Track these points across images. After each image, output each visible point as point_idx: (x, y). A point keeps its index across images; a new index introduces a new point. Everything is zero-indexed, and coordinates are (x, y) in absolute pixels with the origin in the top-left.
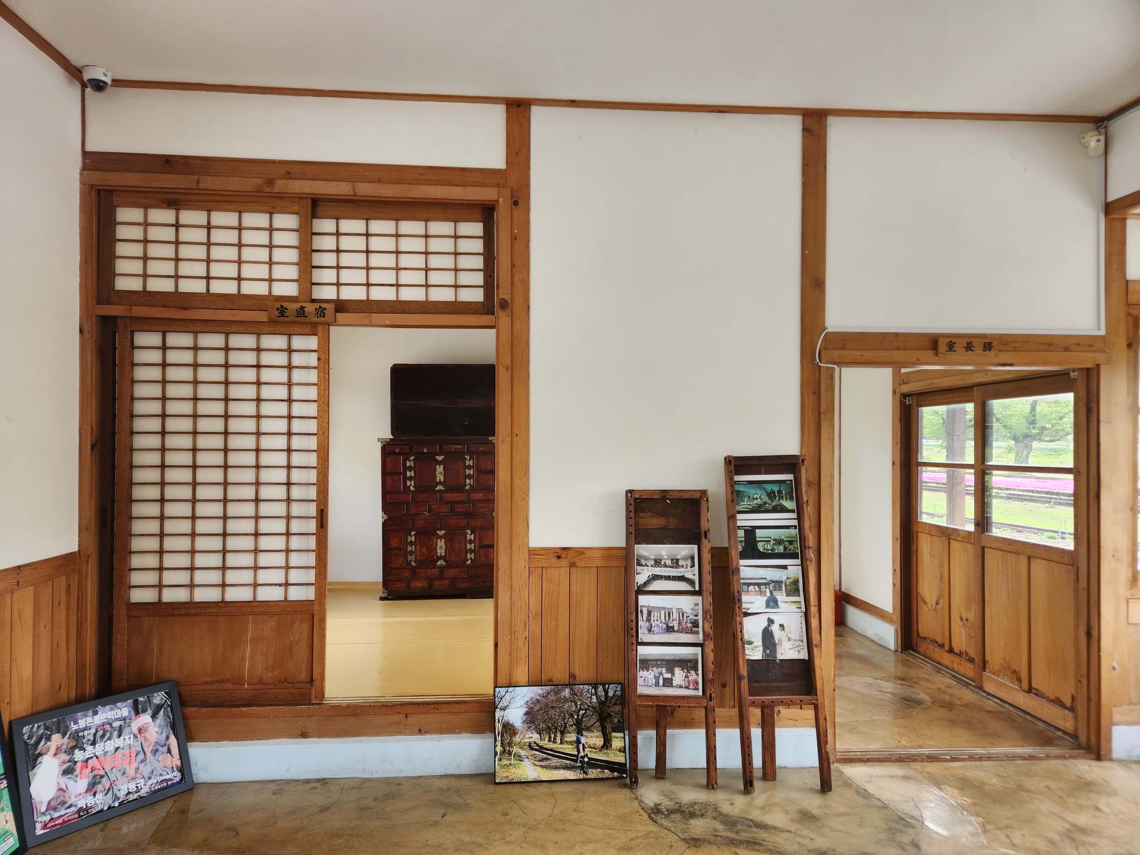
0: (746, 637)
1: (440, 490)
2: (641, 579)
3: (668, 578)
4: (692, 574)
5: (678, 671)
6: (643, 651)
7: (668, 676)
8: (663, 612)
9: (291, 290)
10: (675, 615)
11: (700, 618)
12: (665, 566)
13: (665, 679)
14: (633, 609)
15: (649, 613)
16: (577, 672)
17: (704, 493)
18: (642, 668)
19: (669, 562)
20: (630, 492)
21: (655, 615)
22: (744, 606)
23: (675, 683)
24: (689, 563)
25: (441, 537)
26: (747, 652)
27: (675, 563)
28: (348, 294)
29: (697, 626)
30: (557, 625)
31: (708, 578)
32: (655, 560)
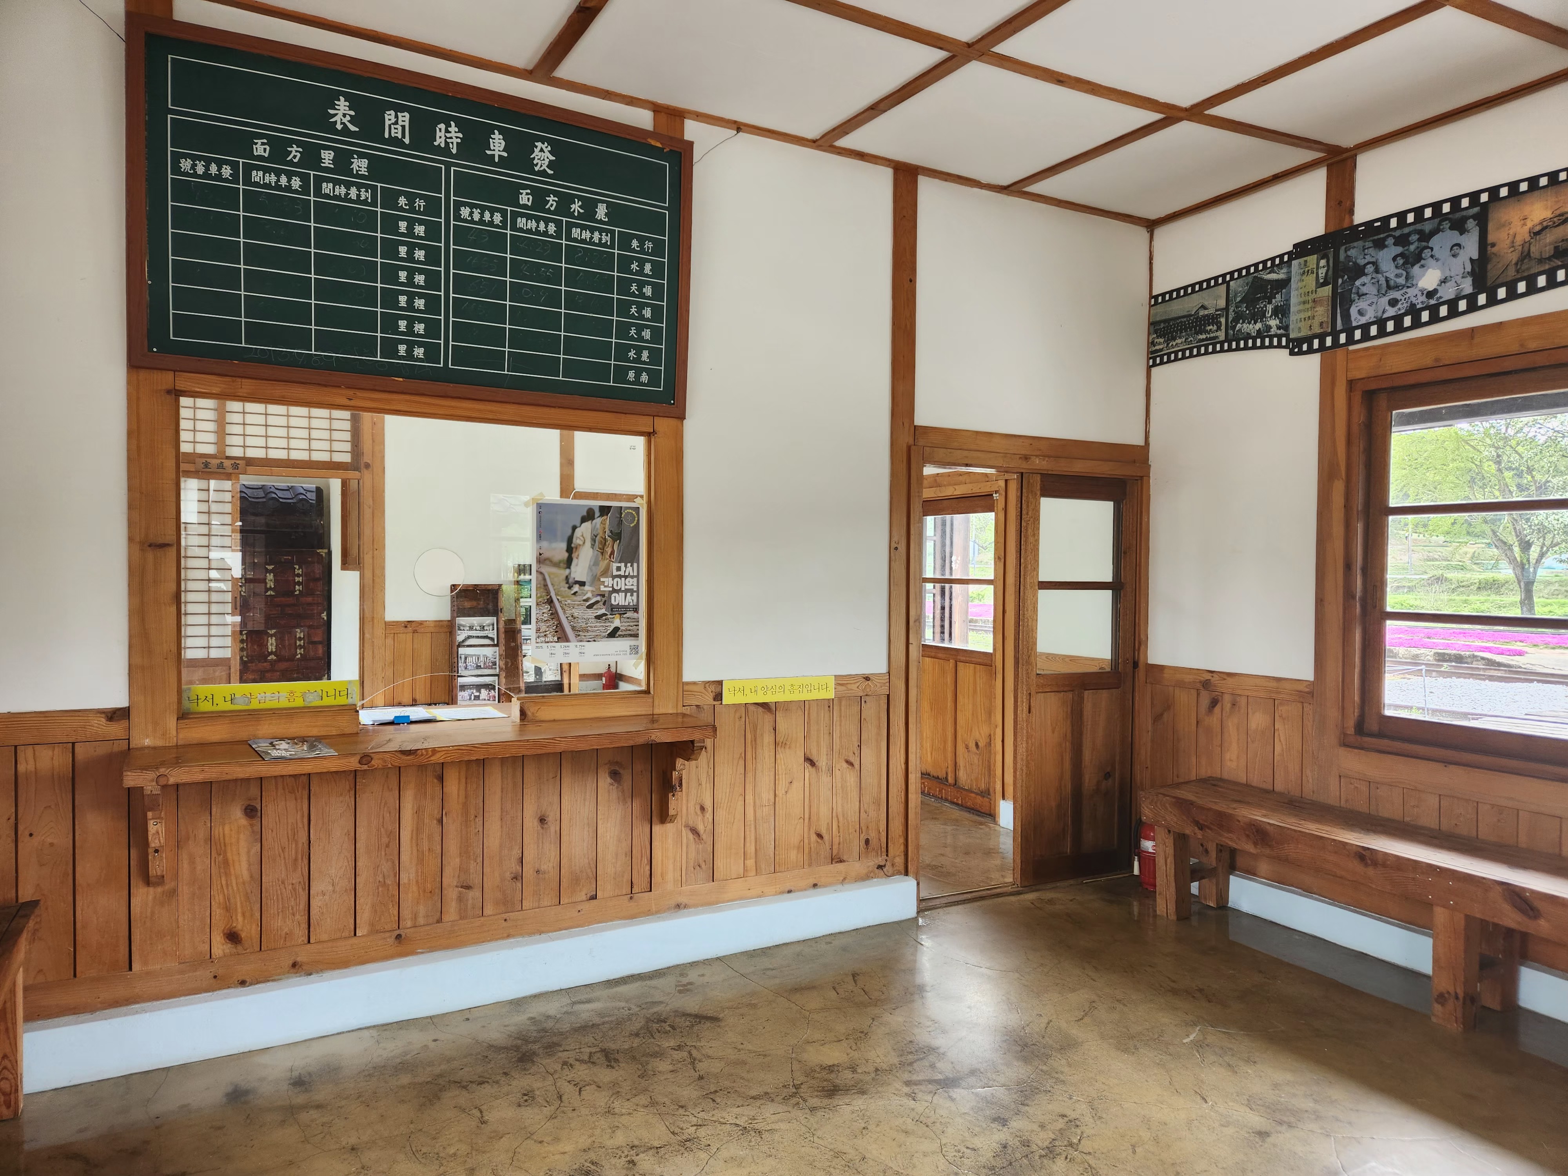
0: (525, 669)
1: (271, 595)
2: (460, 638)
3: (478, 637)
4: (493, 634)
5: (483, 691)
6: (461, 681)
7: (477, 694)
8: (474, 657)
9: (210, 450)
10: (482, 659)
11: (497, 660)
12: (476, 630)
13: (475, 696)
14: (456, 656)
15: (466, 658)
16: (418, 698)
17: (500, 585)
18: (461, 690)
19: (478, 628)
20: (454, 587)
21: (469, 659)
22: (523, 652)
23: (481, 698)
24: (491, 627)
25: (272, 636)
26: (525, 677)
27: (483, 628)
28: (251, 453)
29: (496, 665)
30: (404, 669)
31: (502, 636)
32: (470, 627)
